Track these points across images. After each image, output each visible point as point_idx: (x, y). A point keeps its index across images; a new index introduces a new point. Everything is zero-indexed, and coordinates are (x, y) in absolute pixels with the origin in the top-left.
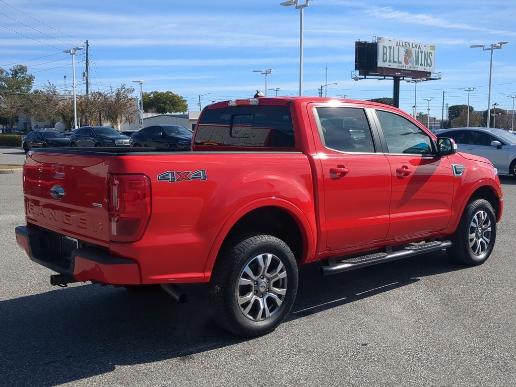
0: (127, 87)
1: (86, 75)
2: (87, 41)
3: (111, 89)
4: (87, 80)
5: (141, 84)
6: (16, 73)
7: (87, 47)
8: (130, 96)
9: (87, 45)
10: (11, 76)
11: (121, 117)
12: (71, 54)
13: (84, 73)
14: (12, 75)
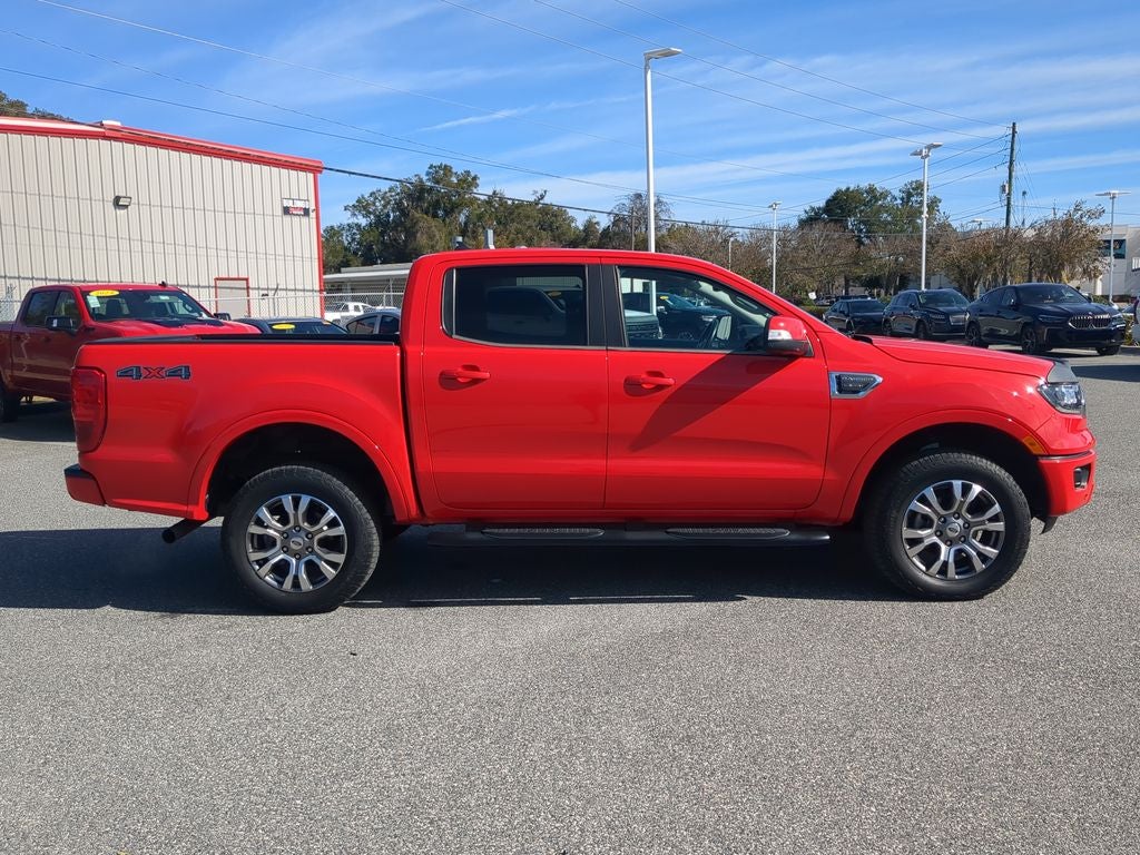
0: (1085, 207)
1: (1006, 190)
2: (1014, 124)
3: (1055, 214)
4: (1009, 199)
5: (1114, 197)
6: (909, 195)
7: (1013, 136)
8: (1092, 223)
9: (1014, 132)
10: (899, 201)
11: (1074, 267)
12: (922, 158)
13: (1004, 187)
14: (902, 199)
